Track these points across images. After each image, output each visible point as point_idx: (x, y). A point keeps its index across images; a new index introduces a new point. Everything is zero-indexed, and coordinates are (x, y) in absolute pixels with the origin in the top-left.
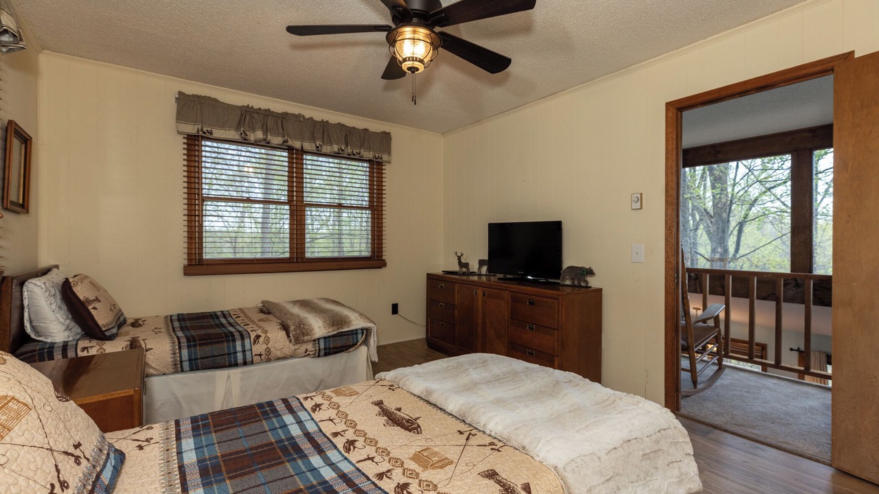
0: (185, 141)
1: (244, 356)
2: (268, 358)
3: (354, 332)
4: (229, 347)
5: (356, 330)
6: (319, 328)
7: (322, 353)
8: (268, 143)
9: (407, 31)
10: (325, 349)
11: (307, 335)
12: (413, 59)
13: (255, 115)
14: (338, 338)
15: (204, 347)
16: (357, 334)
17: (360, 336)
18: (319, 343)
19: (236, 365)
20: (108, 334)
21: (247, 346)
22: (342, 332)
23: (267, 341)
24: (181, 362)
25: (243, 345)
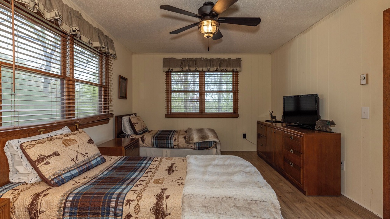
0: (166, 74)
1: (171, 145)
2: (179, 147)
3: (210, 142)
4: (167, 142)
5: (211, 142)
6: (196, 138)
7: (197, 148)
8: (190, 70)
9: (205, 22)
10: (198, 147)
11: (191, 141)
12: (208, 33)
13: (186, 61)
14: (203, 144)
15: (160, 141)
16: (211, 143)
17: (212, 144)
18: (196, 145)
19: (168, 148)
20: (138, 133)
21: (172, 142)
22: (205, 142)
23: (178, 141)
24: (153, 144)
25: (171, 142)
